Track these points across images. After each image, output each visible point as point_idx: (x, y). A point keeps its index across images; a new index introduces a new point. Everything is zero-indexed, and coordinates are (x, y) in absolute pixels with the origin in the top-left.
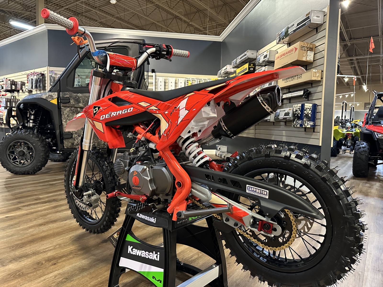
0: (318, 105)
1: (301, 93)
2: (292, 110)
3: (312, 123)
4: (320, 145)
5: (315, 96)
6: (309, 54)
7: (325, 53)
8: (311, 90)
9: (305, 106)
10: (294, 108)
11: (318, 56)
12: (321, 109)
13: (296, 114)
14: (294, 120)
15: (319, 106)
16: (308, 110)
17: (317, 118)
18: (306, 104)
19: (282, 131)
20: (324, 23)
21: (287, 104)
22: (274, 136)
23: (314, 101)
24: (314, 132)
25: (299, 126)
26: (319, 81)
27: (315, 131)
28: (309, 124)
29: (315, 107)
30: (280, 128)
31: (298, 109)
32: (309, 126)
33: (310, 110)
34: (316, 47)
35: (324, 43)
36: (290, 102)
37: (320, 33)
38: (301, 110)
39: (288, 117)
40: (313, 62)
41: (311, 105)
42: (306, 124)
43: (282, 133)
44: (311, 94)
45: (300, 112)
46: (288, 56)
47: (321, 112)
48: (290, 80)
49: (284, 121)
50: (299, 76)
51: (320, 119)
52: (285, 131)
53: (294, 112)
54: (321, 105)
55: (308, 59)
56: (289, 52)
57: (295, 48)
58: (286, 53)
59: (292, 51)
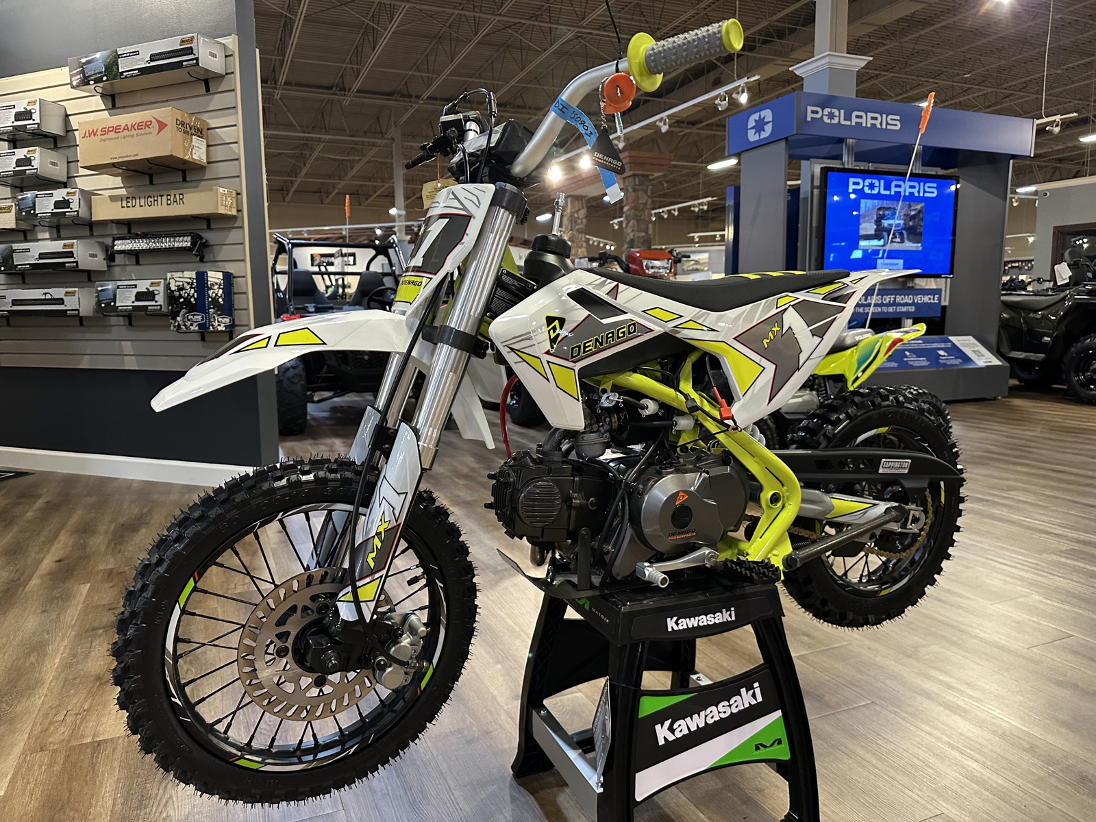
0: (235, 275)
1: (185, 242)
2: (162, 285)
3: (228, 320)
5: (224, 252)
6: (197, 145)
7: (240, 150)
8: (209, 236)
9: (209, 279)
10: (172, 282)
11: (219, 153)
12: (246, 284)
13: (181, 296)
14: (174, 315)
15: (238, 279)
16: (216, 287)
17: (236, 308)
18: (210, 274)
19: (117, 343)
20: (227, 74)
21: (128, 268)
22: (87, 357)
23: (220, 263)
25: (197, 328)
26: (234, 218)
28: (220, 323)
29: (228, 277)
30: (110, 332)
31: (185, 285)
32: (222, 328)
33: (219, 288)
34: (208, 129)
35: (235, 125)
36: (138, 263)
37: (217, 96)
38: (197, 286)
39: (153, 303)
40: (206, 165)
41: (220, 275)
42: (216, 324)
43: (121, 347)
44: (209, 246)
45: (195, 292)
46: (133, 136)
47: (245, 293)
48: (142, 204)
49: (126, 314)
50: (172, 197)
51: (246, 309)
52: (129, 343)
53: (173, 291)
54: (244, 277)
55: (195, 157)
56: (136, 127)
57: (159, 122)
58: (126, 128)
59: (148, 126)
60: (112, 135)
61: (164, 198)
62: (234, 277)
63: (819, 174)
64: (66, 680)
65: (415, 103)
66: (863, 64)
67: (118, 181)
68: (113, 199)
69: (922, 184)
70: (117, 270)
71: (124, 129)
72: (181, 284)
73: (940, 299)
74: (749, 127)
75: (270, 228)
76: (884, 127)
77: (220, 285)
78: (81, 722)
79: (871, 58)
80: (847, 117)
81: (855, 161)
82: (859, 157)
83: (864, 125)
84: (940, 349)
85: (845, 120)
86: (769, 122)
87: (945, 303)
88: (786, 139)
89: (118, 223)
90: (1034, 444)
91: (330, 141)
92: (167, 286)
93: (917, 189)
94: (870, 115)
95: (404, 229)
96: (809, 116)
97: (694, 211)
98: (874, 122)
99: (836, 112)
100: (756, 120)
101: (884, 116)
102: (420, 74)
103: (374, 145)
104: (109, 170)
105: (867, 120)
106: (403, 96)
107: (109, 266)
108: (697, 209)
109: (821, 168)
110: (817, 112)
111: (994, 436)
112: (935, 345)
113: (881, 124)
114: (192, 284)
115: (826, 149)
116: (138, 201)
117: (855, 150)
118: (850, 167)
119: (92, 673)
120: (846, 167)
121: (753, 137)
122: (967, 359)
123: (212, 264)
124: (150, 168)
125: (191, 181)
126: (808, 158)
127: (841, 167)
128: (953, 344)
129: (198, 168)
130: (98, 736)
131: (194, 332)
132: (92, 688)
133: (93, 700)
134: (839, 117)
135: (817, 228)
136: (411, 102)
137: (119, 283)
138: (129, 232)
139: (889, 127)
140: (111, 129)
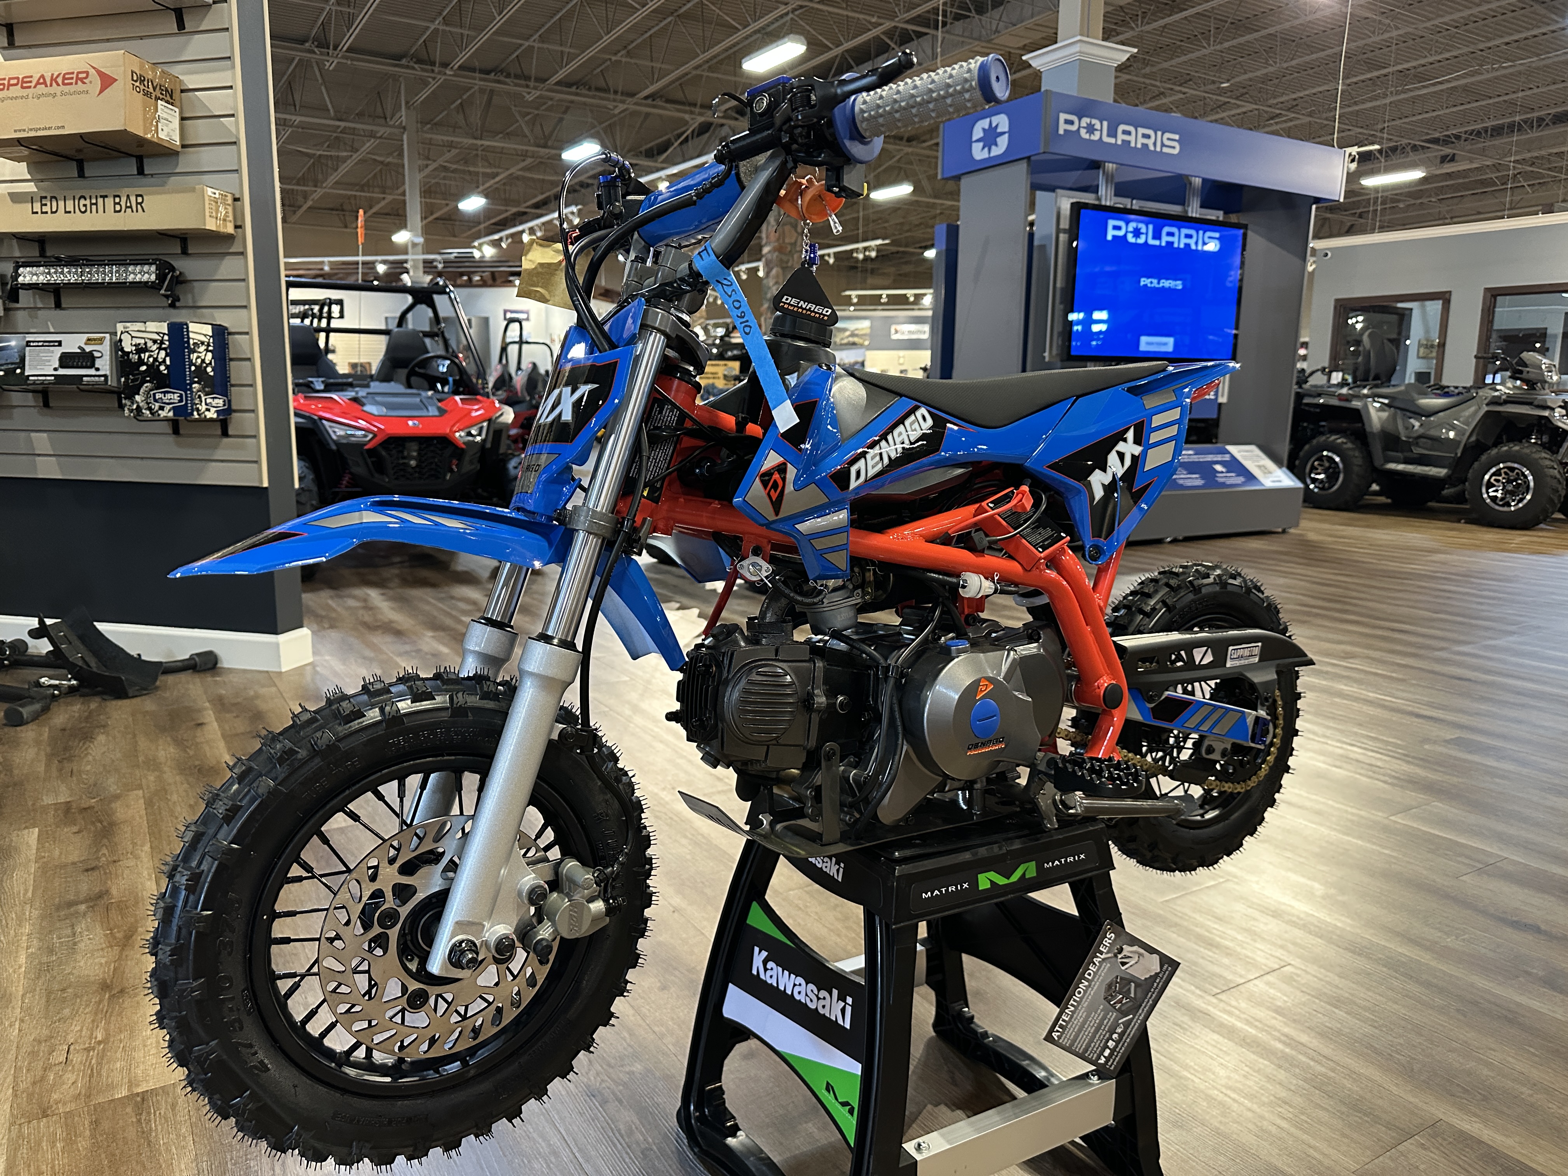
0: (233, 330)
1: (147, 274)
2: (107, 342)
3: (221, 402)
4: (266, 484)
5: (212, 294)
6: (165, 116)
7: (239, 128)
8: (185, 266)
9: (191, 335)
10: (126, 338)
11: (203, 131)
12: (250, 347)
13: (141, 362)
14: (130, 391)
15: (237, 336)
16: (202, 348)
17: (233, 382)
18: (192, 327)
20: (215, 2)
21: (40, 312)
23: (204, 311)
24: (225, 433)
25: (171, 414)
26: (230, 238)
27: (230, 432)
28: (209, 407)
29: (220, 334)
30: (11, 417)
31: (150, 343)
32: (212, 414)
33: (207, 350)
34: (182, 91)
35: (231, 87)
36: (58, 305)
37: (197, 36)
38: (169, 346)
39: (92, 372)
40: (179, 149)
41: (208, 330)
42: (203, 407)
43: (30, 441)
44: (185, 282)
45: (167, 355)
46: (54, 96)
47: (249, 359)
48: (70, 208)
49: (40, 387)
50: (124, 199)
51: (251, 385)
52: (45, 435)
53: (128, 353)
54: (247, 333)
55: (162, 135)
56: (60, 80)
57: (101, 74)
58: (42, 81)
59: (82, 80)
60: (16, 91)
61: (110, 201)
62: (230, 334)
63: (1068, 212)
64: (49, 993)
65: (439, 73)
66: (1124, 57)
67: (21, 169)
68: (16, 198)
69: (1201, 232)
70: (20, 317)
71: (38, 83)
72: (142, 341)
73: (1216, 394)
74: (974, 139)
75: (285, 257)
76: (1158, 149)
77: (208, 345)
78: (99, 1064)
79: (1135, 50)
80: (1112, 133)
81: (1116, 195)
82: (1121, 190)
83: (1133, 145)
84: (1217, 462)
85: (1109, 135)
86: (1004, 133)
87: (1223, 400)
88: (1029, 158)
89: (22, 238)
90: (1354, 594)
91: (302, 126)
92: (117, 345)
93: (1194, 239)
94: (1141, 131)
95: (421, 265)
96: (1062, 128)
97: (857, 258)
98: (1145, 141)
99: (1097, 123)
100: (984, 130)
101: (1159, 133)
102: (448, 29)
103: (372, 135)
104: (8, 149)
105: (1137, 137)
106: (420, 61)
107: (6, 310)
108: (861, 256)
109: (1072, 204)
110: (1071, 123)
111: (1302, 583)
112: (1209, 458)
113: (1155, 144)
114: (162, 342)
115: (1073, 176)
116: (61, 203)
117: (1117, 180)
118: (1108, 204)
119: (92, 979)
120: (1103, 203)
121: (979, 153)
122: (1250, 477)
123: (191, 311)
124: (79, 151)
125: (152, 175)
126: (1052, 189)
127: (1097, 203)
128: (1232, 456)
129: (165, 153)
130: (138, 1085)
131: (166, 419)
132: (100, 1001)
133: (108, 1023)
134: (1101, 132)
135: (1062, 289)
136: (433, 71)
137: (30, 338)
138: (42, 254)
139: (1165, 150)
140: (15, 81)
